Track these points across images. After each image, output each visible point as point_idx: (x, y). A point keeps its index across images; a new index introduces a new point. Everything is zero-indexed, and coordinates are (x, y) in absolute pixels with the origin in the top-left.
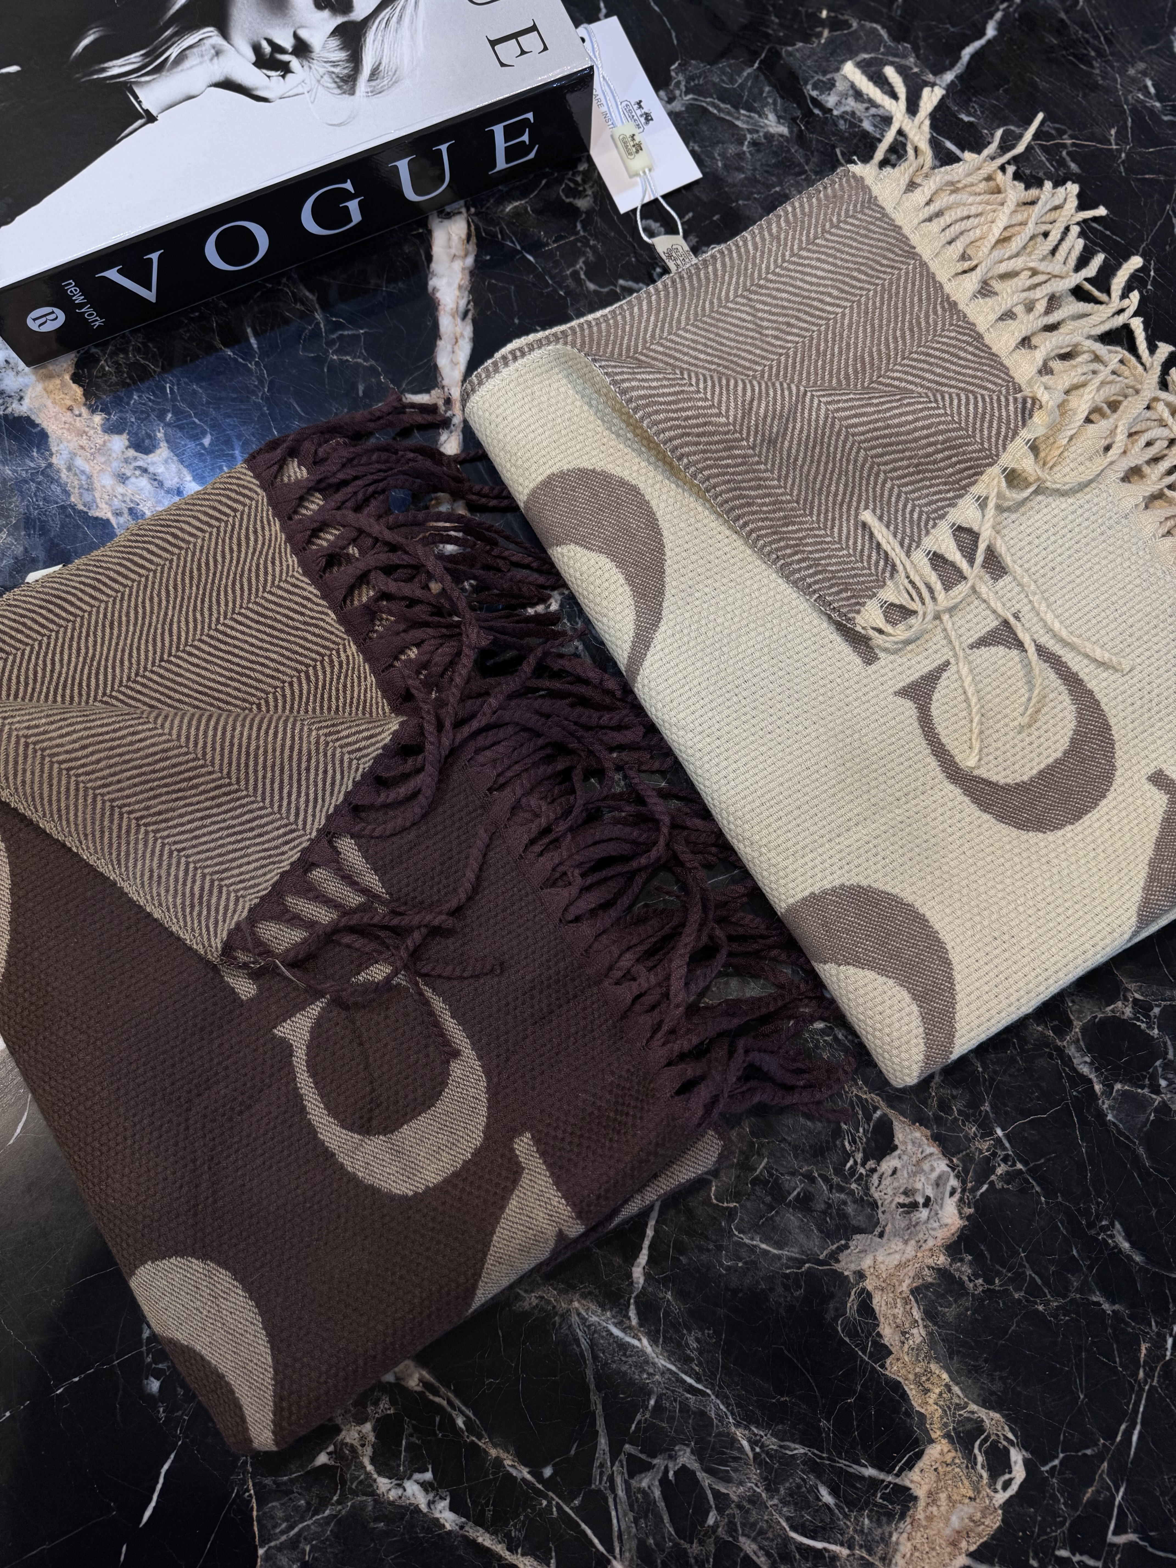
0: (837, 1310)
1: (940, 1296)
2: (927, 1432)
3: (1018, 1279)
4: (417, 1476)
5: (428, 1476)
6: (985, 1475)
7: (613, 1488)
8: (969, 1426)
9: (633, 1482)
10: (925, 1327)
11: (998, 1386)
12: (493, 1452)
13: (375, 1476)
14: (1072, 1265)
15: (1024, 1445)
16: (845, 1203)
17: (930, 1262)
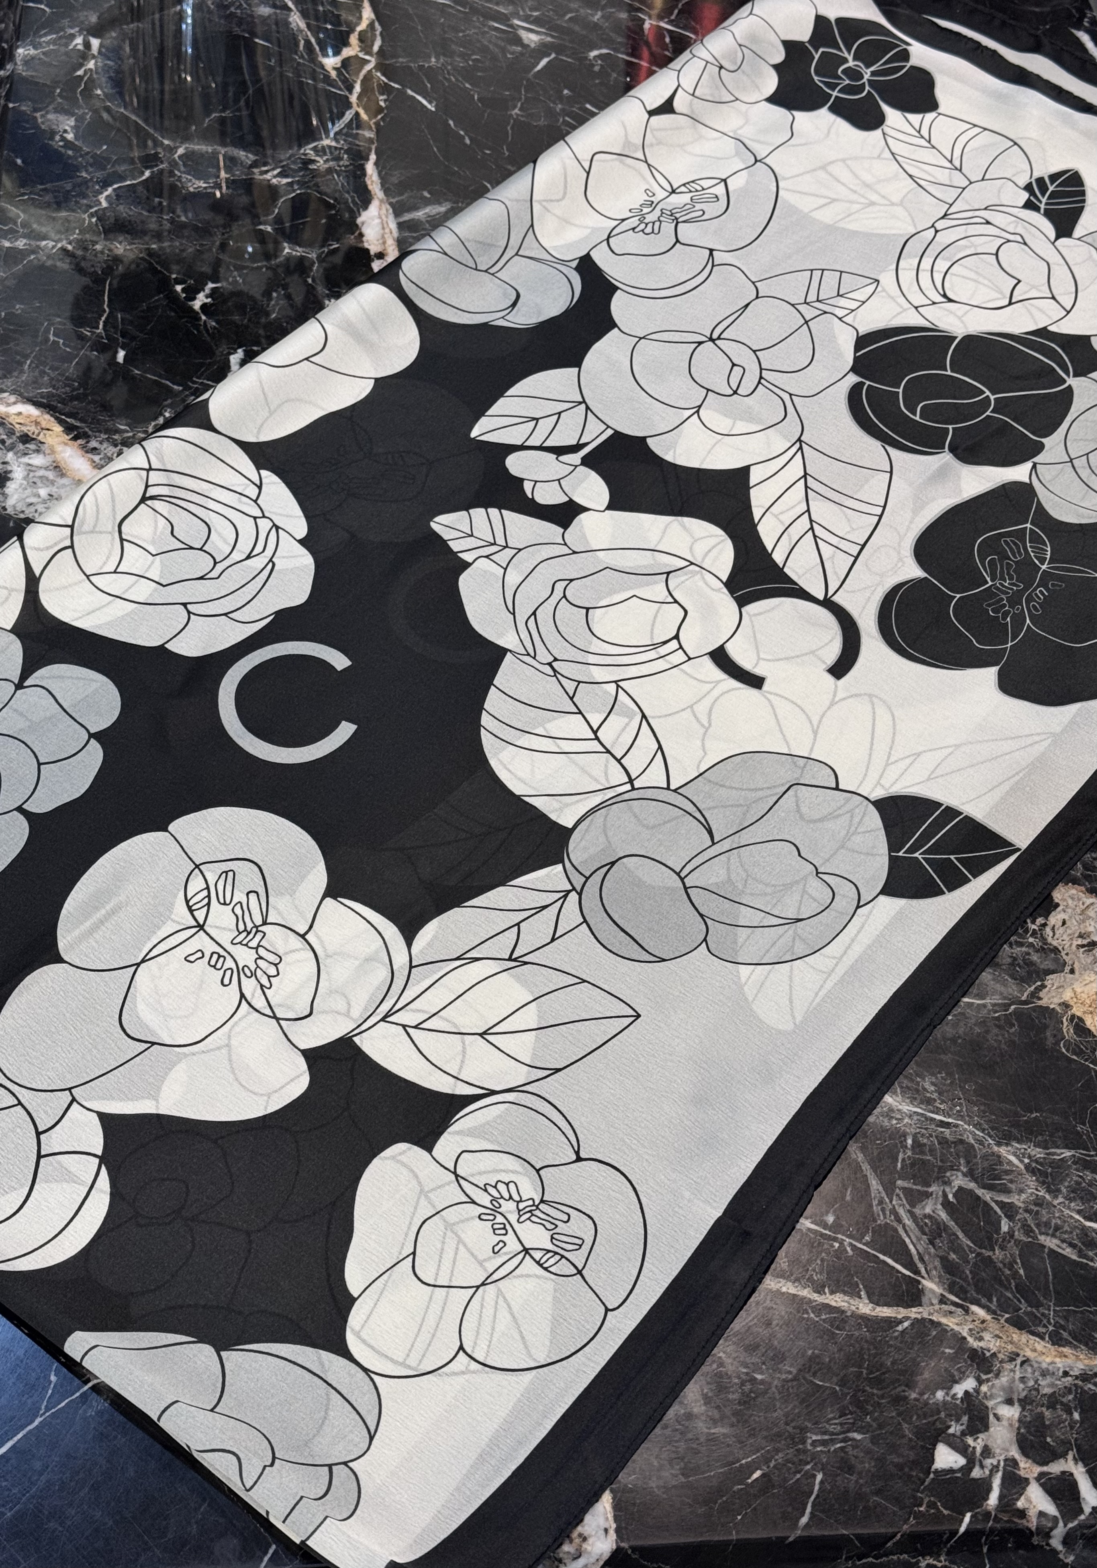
0: (1055, 1036)
9: (917, 1211)
16: (1028, 954)
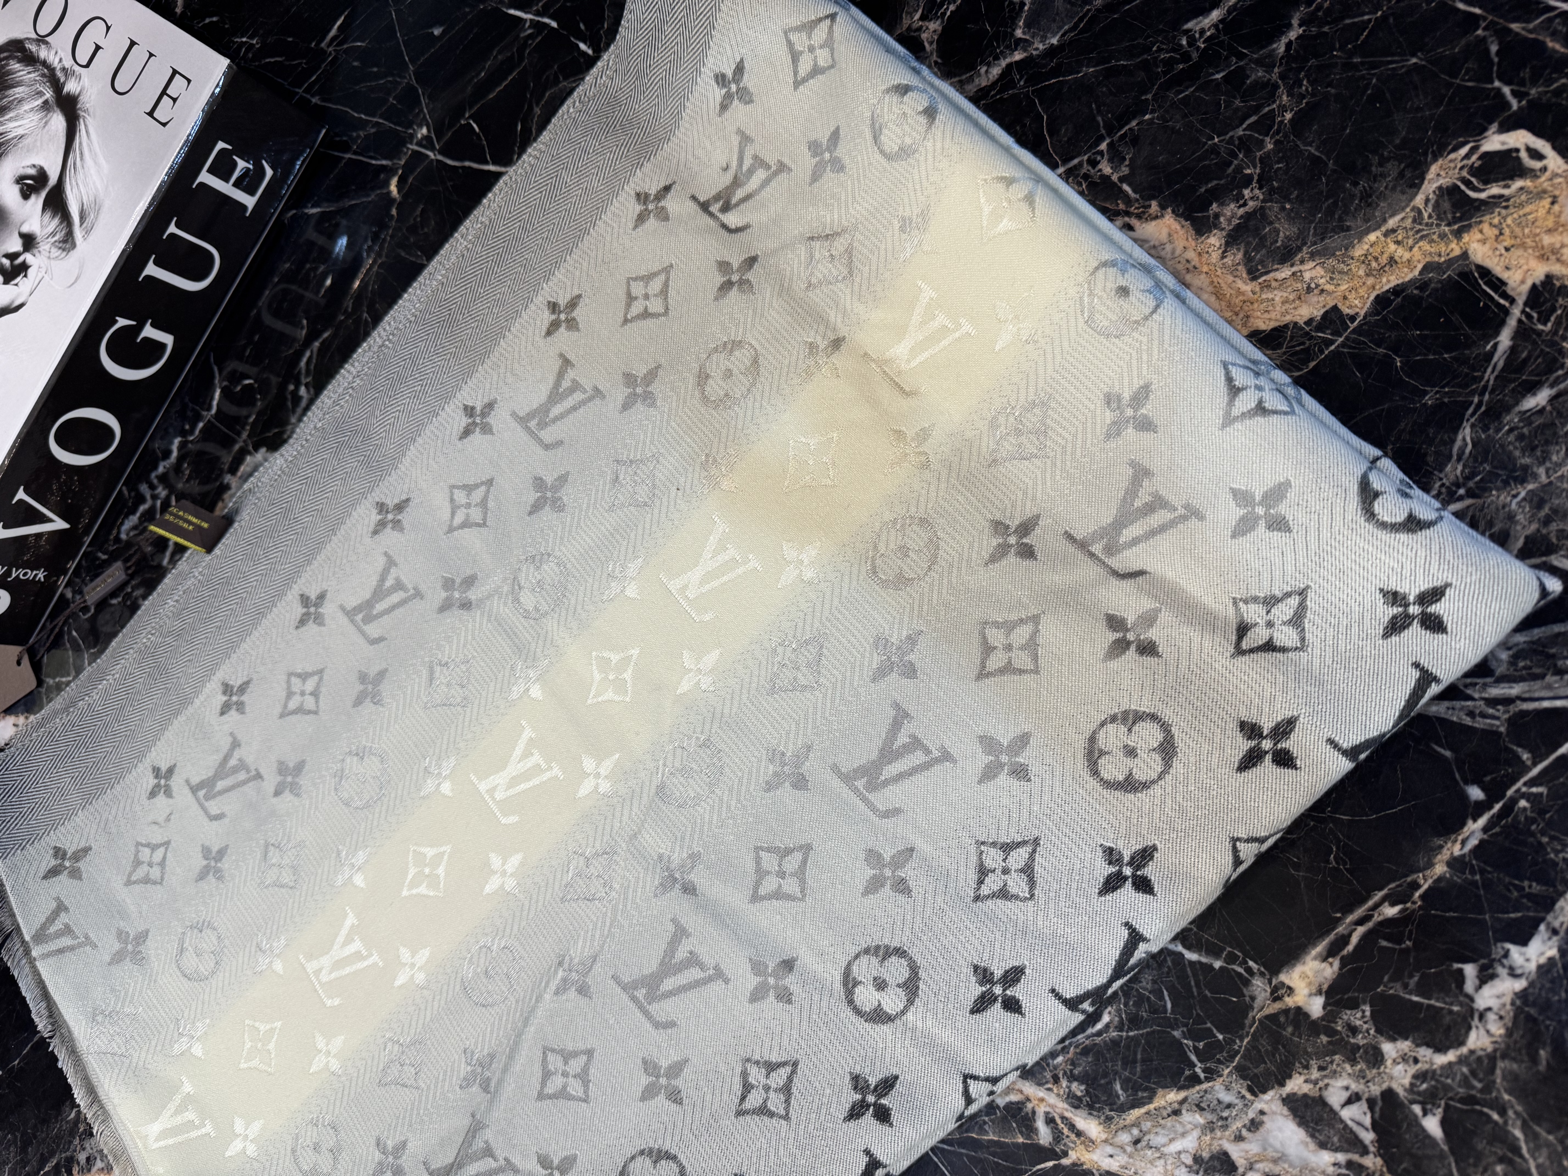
1: (1261, 244)
2: (1450, 262)
3: (1246, 145)
4: (1469, 986)
5: (1470, 970)
6: (1519, 184)
7: (1507, 701)
8: (1446, 205)
10: (1302, 262)
11: (1393, 169)
12: (1440, 869)
13: (1464, 1050)
14: (1236, 79)
15: (1480, 131)
17: (1215, 256)
